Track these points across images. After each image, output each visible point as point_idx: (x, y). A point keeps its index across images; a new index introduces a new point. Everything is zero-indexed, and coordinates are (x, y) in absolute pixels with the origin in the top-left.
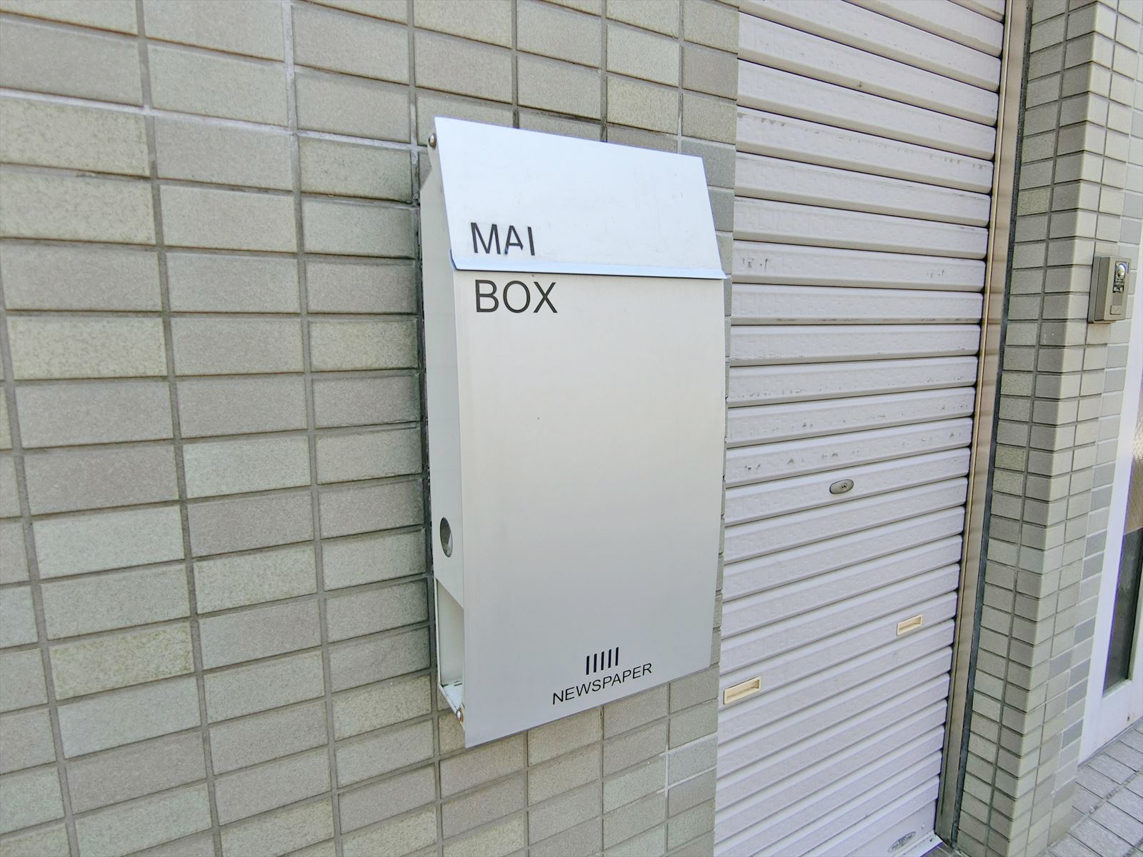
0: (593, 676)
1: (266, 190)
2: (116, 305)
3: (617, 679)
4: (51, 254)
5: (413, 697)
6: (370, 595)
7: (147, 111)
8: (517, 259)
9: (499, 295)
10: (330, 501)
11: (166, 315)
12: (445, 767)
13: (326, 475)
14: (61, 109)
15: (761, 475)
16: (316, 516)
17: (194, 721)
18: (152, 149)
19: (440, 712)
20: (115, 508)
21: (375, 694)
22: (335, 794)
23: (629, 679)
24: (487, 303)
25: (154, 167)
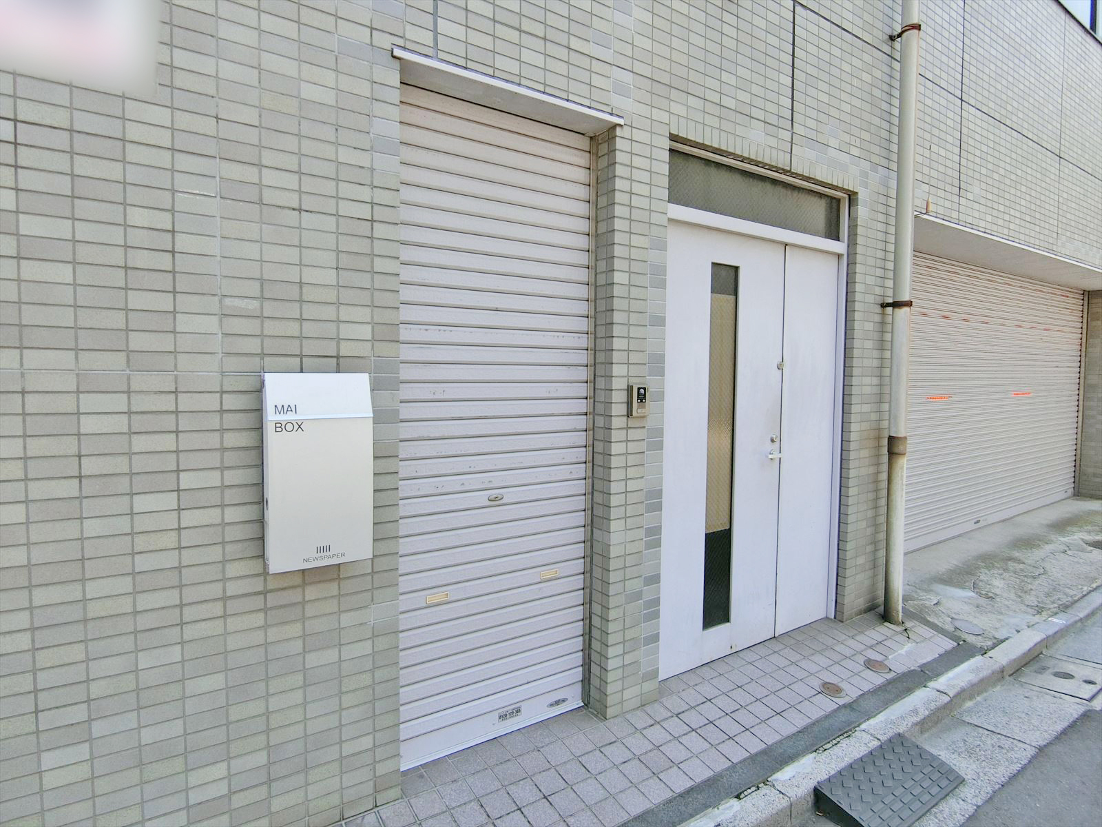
0: (319, 554)
1: (211, 392)
2: (163, 430)
3: (330, 557)
4: (145, 416)
5: (255, 566)
6: (241, 526)
7: (175, 373)
8: (290, 416)
9: (283, 427)
10: (227, 492)
11: (177, 432)
12: (268, 595)
13: (227, 483)
14: (151, 375)
15: (444, 490)
16: (222, 498)
17: (177, 565)
18: (176, 383)
19: (265, 573)
20: (157, 492)
21: (242, 563)
22: (225, 599)
23: (335, 557)
24: (278, 429)
25: (176, 388)
